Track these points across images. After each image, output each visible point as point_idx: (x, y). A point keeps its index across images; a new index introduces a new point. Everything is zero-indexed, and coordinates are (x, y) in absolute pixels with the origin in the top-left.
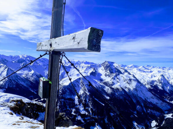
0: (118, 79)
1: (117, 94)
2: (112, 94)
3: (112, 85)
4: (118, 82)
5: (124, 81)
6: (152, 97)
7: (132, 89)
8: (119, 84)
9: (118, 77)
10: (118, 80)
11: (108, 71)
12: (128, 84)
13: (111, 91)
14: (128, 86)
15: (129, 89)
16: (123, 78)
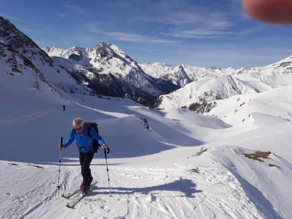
0: (109, 63)
1: (101, 80)
2: (94, 80)
3: (99, 71)
4: (108, 68)
5: (117, 67)
6: (148, 86)
7: (124, 75)
8: (109, 70)
9: (109, 61)
10: (109, 65)
11: (99, 55)
12: (121, 69)
13: (94, 77)
14: (120, 72)
15: (120, 76)
16: (116, 63)
